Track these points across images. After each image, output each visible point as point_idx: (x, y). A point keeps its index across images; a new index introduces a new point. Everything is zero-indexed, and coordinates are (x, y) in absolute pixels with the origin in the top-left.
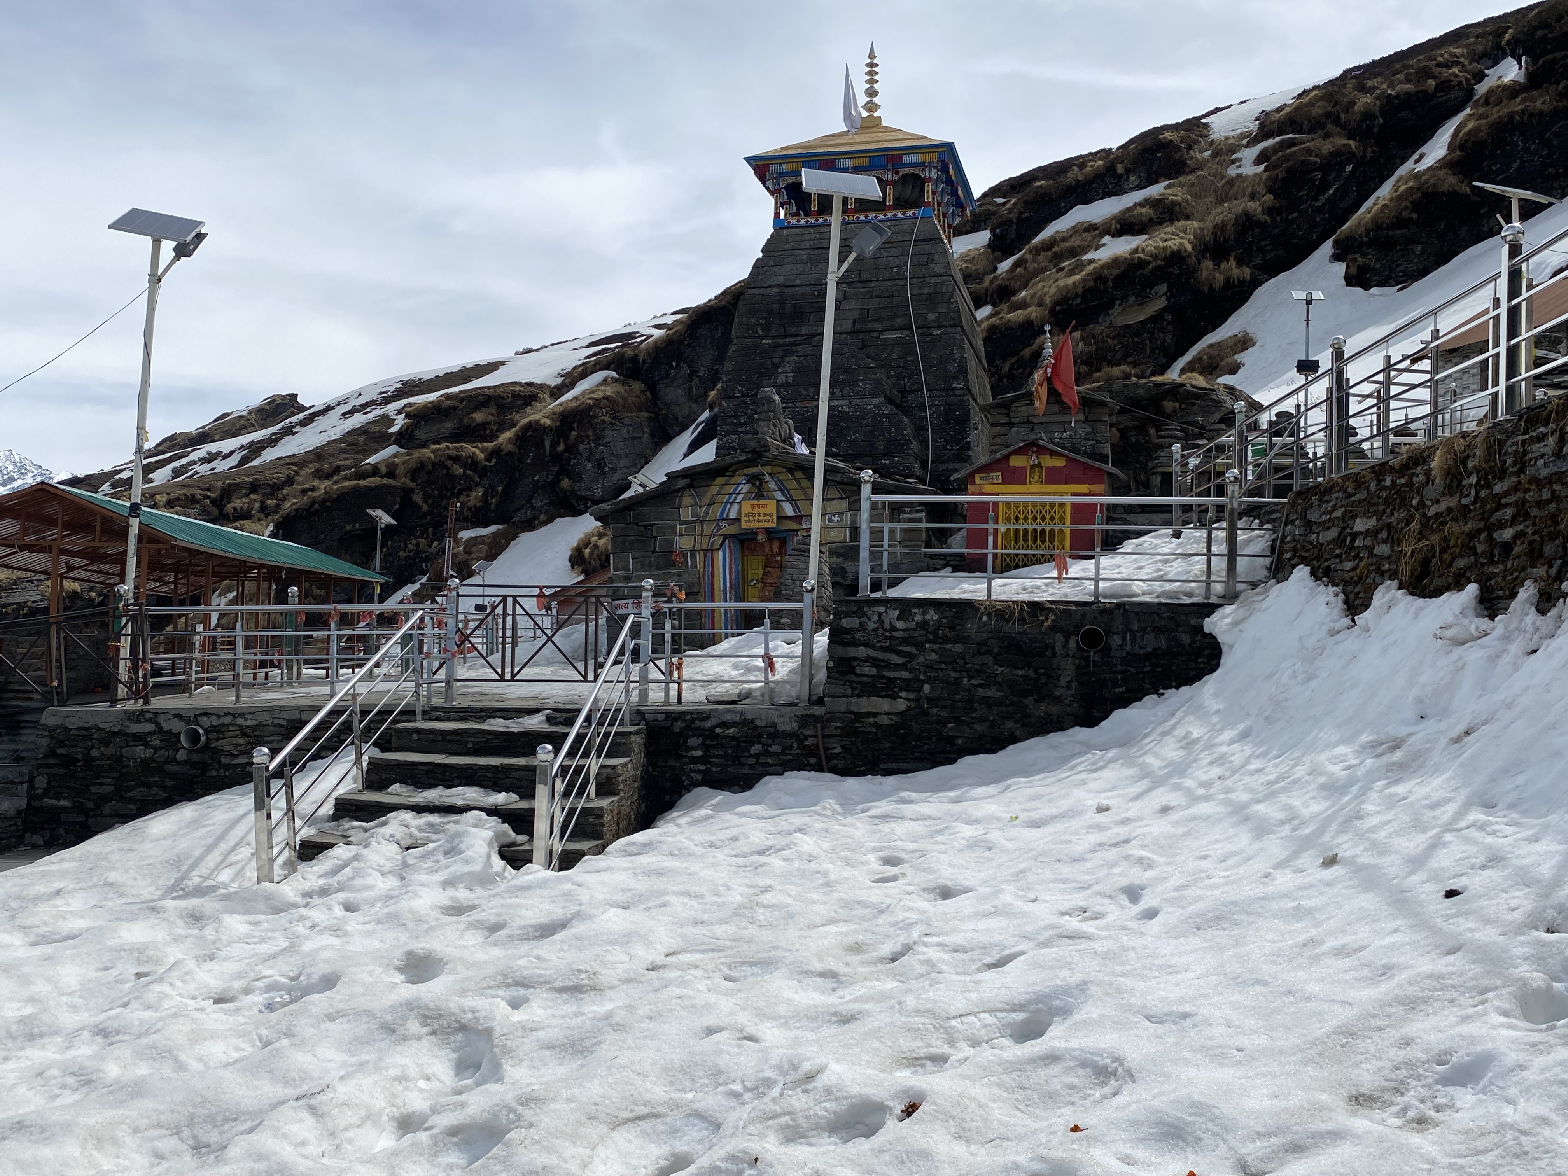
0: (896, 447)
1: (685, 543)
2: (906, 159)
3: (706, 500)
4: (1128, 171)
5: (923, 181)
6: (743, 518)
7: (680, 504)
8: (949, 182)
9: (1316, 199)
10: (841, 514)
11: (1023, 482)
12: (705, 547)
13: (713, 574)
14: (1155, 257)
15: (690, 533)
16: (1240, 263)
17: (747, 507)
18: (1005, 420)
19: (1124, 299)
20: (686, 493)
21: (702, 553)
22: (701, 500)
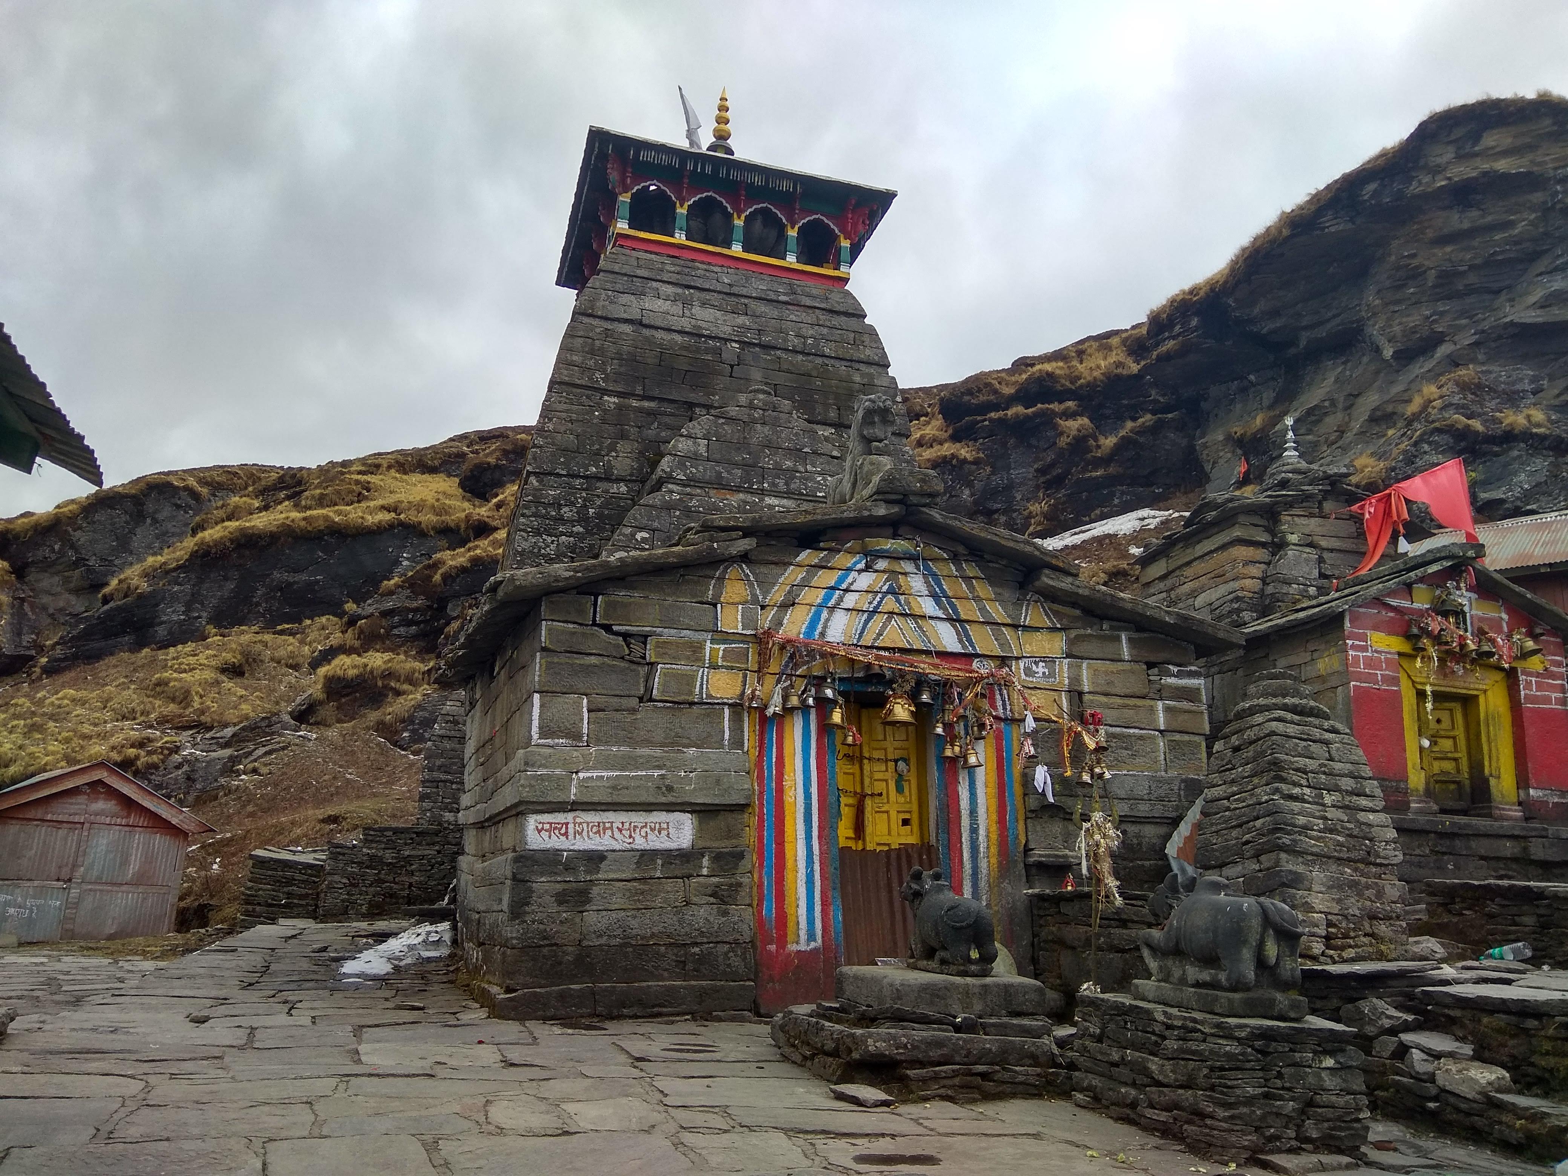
1: (720, 686)
3: (777, 594)
10: (1049, 661)
13: (780, 766)
15: (735, 663)
18: (1264, 537)
20: (733, 572)
21: (757, 713)
22: (765, 594)
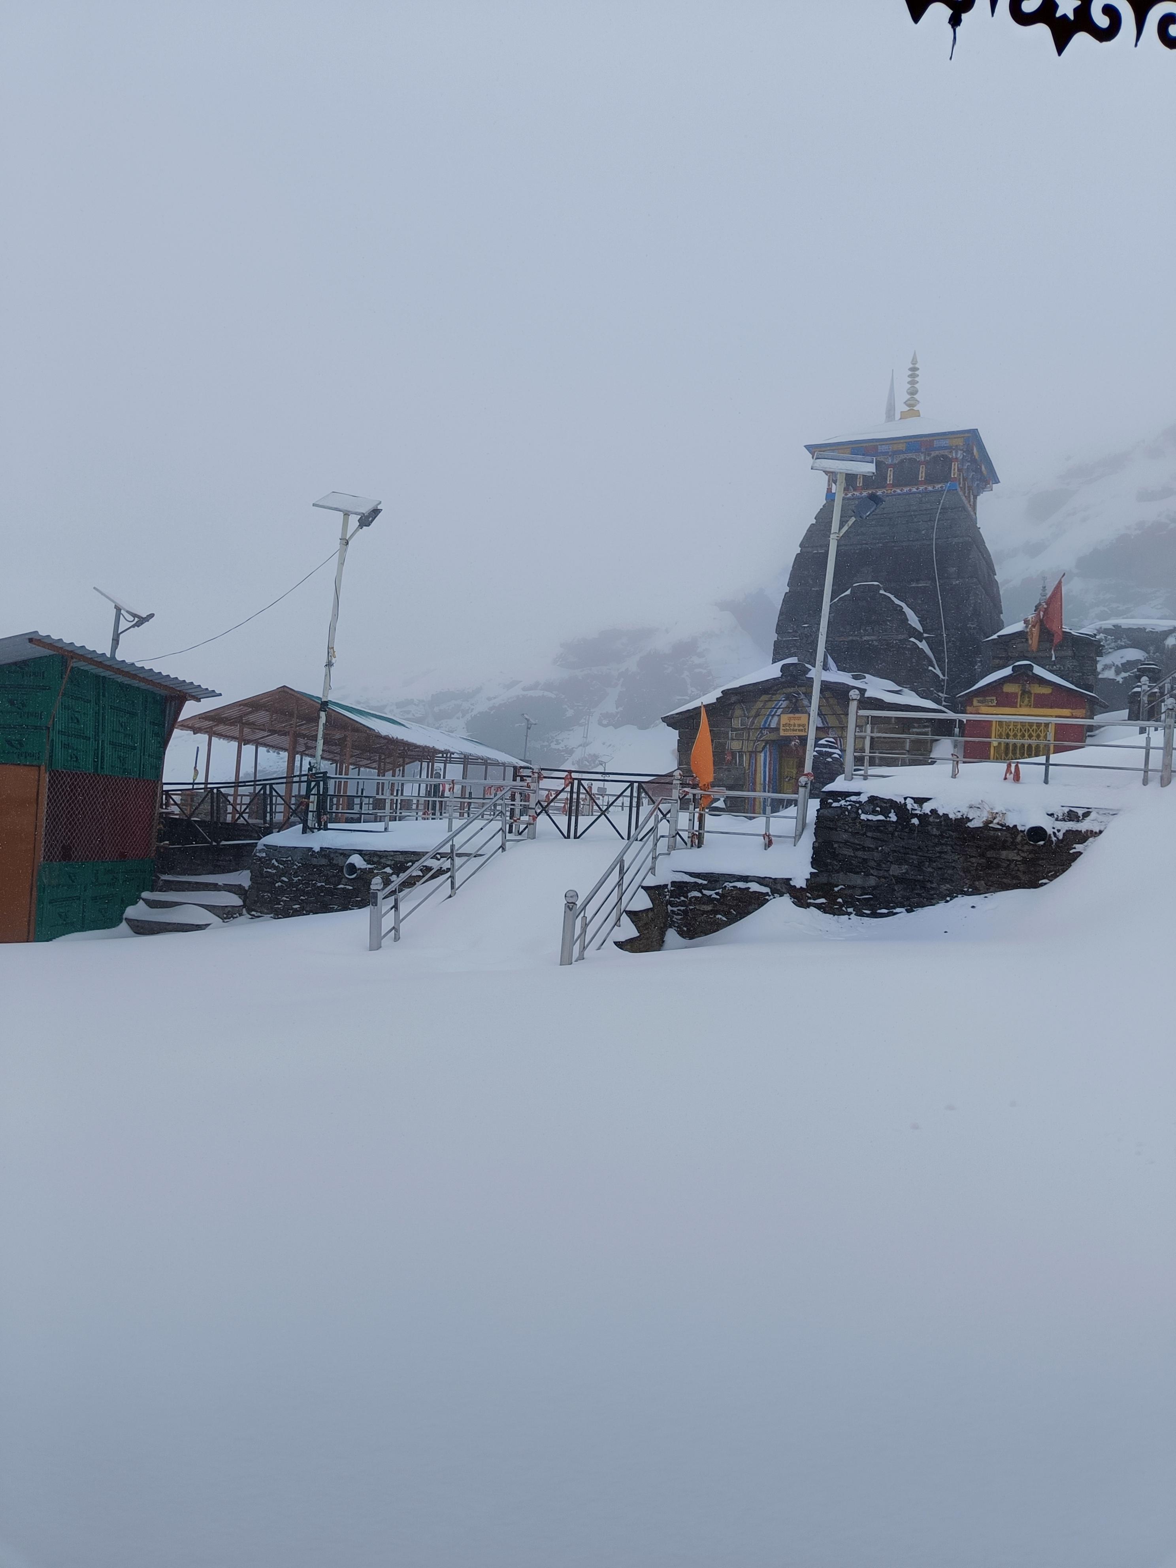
1: (735, 745)
2: (936, 444)
3: (753, 713)
5: (951, 460)
6: (782, 728)
7: (732, 715)
8: (974, 461)
11: (1013, 705)
12: (750, 749)
13: (755, 770)
15: (738, 738)
17: (785, 719)
20: (737, 707)
21: (748, 754)
22: (748, 713)
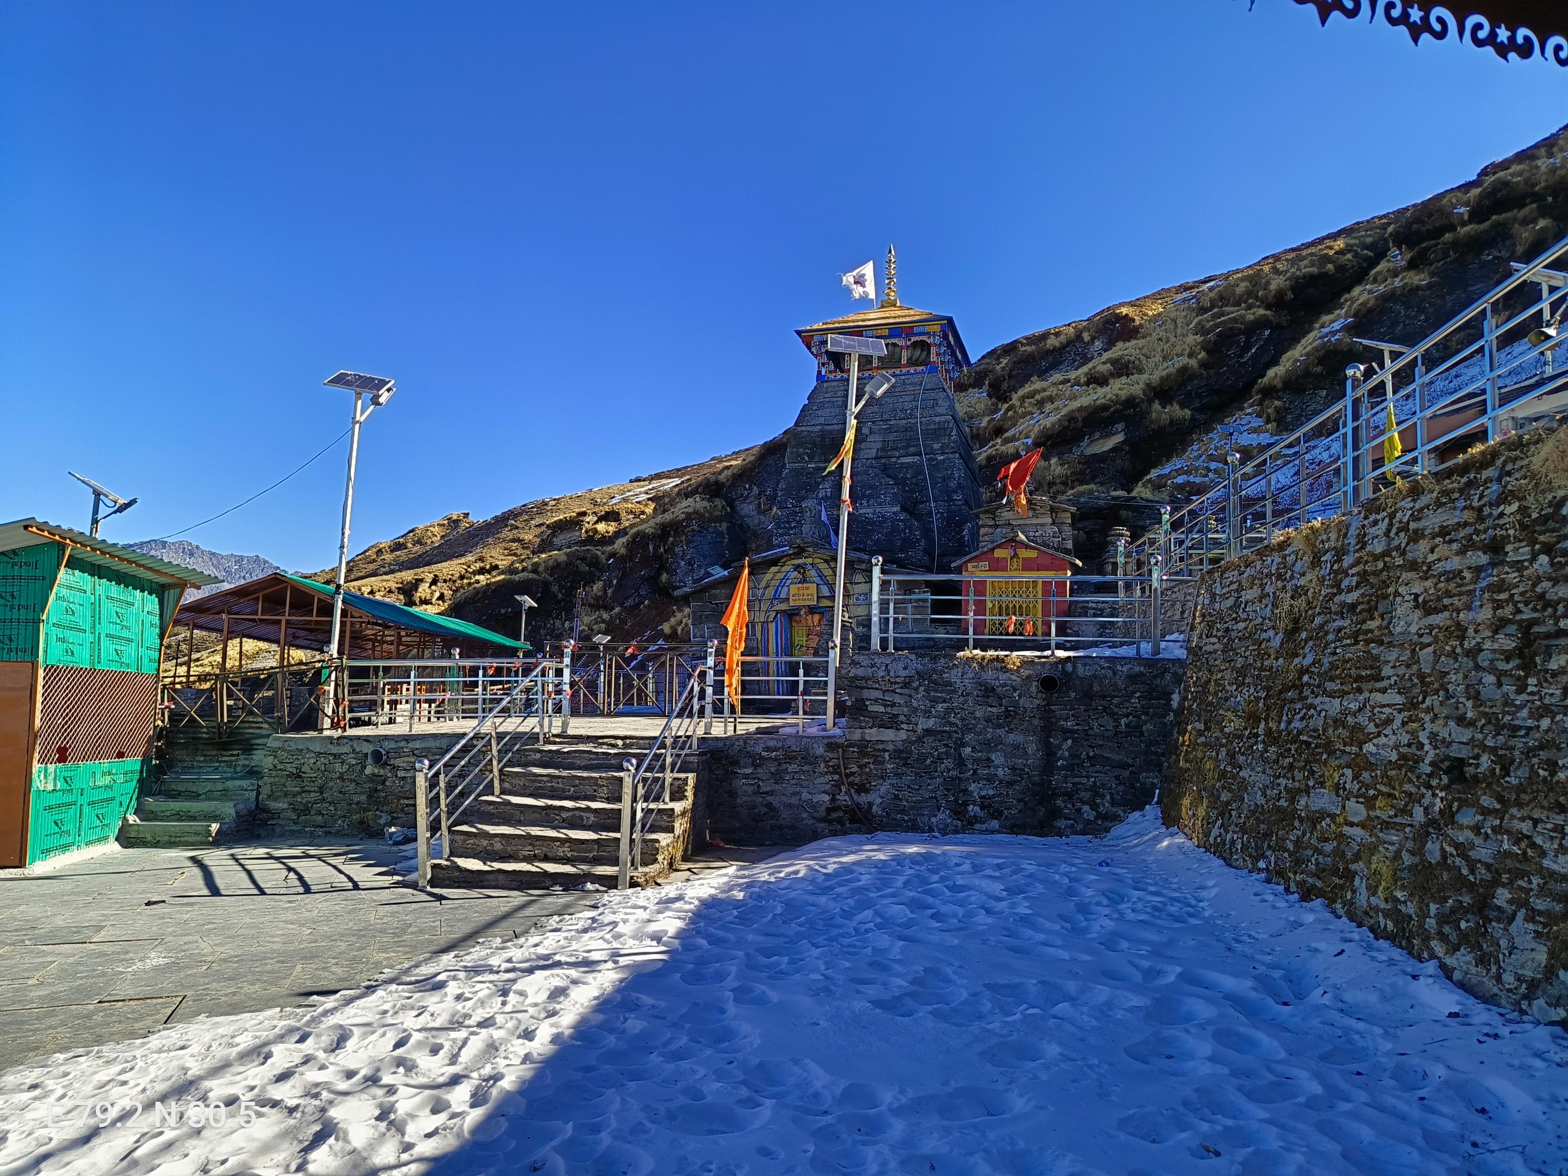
0: (908, 544)
2: (916, 330)
4: (1093, 339)
5: (929, 346)
6: (791, 598)
8: (950, 346)
9: (1241, 356)
11: (1005, 569)
13: (768, 640)
14: (1116, 403)
16: (1182, 406)
17: (794, 589)
18: (992, 523)
19: (1091, 434)
21: (760, 624)
22: (758, 584)
